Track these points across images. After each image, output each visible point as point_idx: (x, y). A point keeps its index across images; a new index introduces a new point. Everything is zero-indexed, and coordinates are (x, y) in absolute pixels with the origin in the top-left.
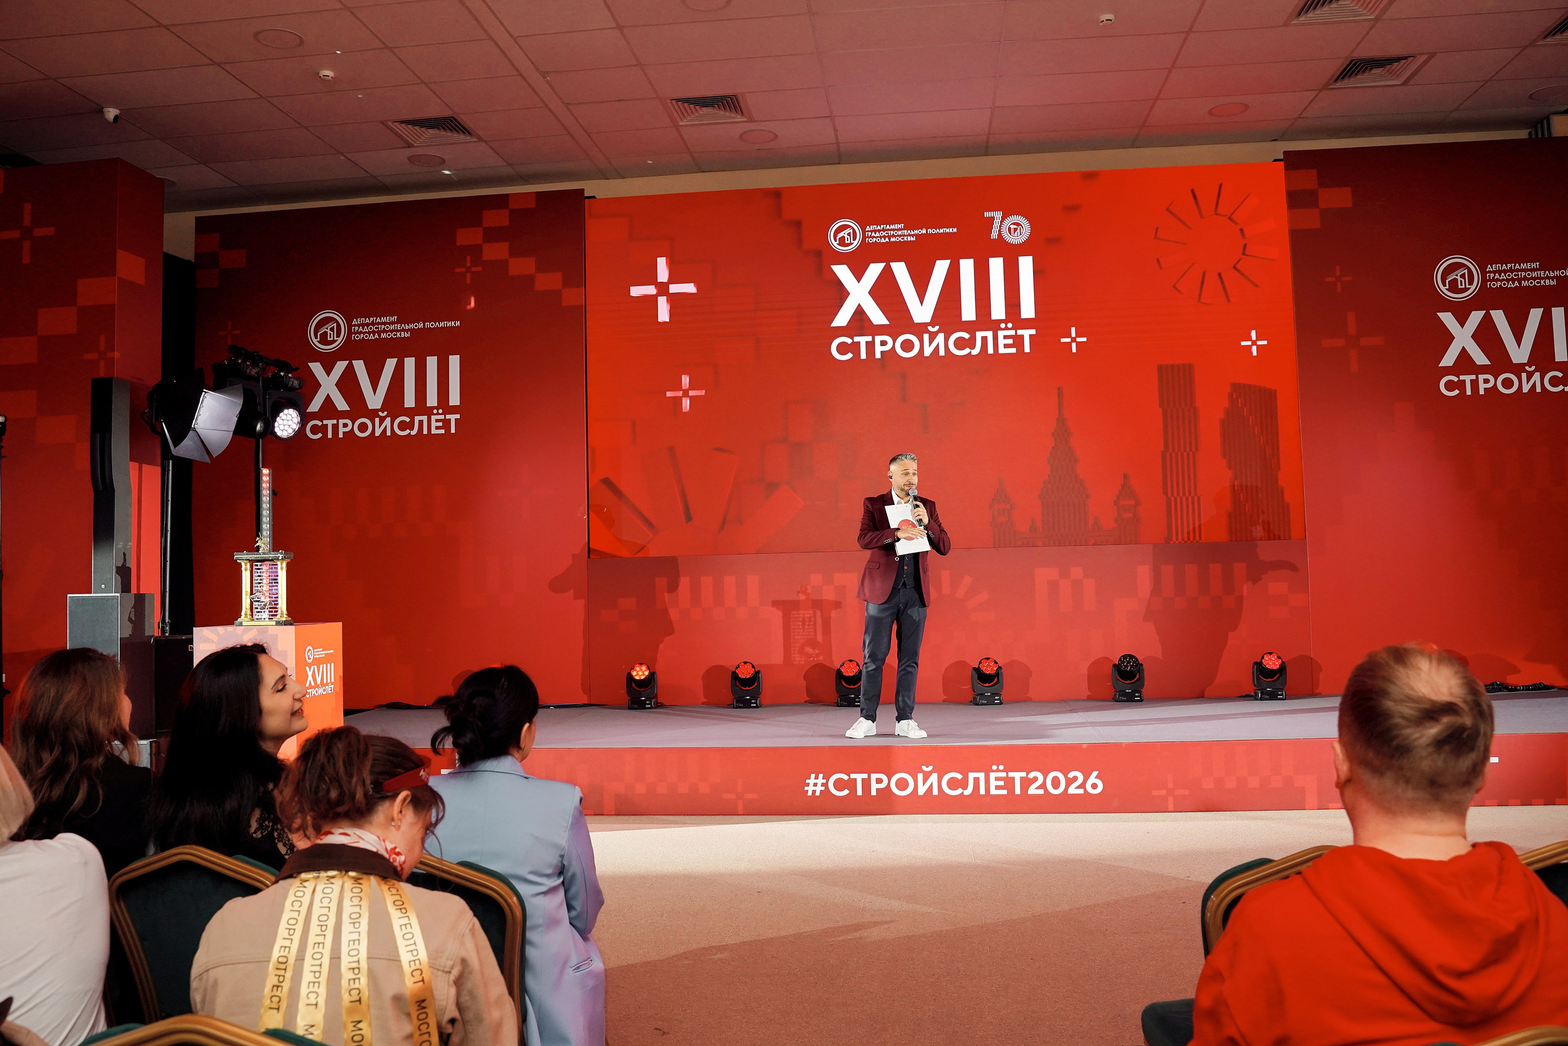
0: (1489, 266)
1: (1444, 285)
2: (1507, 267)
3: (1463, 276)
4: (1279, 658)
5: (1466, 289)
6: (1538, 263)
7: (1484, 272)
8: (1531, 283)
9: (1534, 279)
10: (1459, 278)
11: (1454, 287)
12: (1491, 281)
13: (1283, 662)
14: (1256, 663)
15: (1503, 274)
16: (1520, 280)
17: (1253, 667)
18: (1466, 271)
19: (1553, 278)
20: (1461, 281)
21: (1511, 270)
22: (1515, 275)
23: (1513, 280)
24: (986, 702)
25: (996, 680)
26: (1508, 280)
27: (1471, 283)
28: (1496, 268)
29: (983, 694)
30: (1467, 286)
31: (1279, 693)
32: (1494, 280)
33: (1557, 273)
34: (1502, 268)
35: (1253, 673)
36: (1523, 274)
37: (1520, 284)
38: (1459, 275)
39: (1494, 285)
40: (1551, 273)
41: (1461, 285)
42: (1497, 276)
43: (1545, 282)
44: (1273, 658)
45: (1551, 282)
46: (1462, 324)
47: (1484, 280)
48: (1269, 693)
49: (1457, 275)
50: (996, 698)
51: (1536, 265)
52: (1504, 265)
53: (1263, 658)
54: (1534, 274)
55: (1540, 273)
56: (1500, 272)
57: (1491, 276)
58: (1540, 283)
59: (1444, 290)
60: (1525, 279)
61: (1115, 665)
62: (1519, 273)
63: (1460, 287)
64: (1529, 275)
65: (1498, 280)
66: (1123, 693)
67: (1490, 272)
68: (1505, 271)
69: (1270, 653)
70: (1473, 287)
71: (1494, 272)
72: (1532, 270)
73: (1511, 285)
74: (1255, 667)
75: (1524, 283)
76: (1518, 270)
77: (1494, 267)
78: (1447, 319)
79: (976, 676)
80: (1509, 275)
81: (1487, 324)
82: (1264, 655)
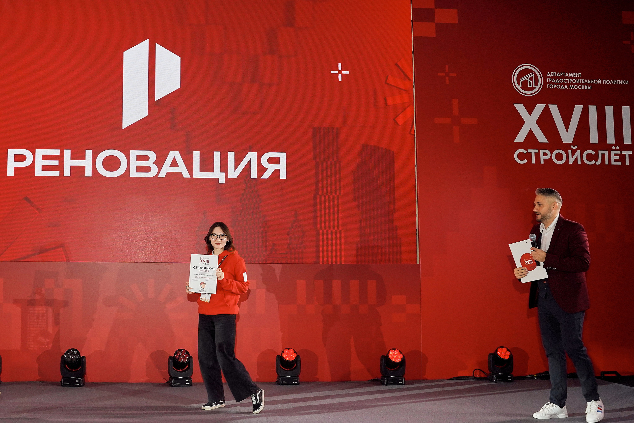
0: (549, 73)
1: (519, 84)
2: (560, 75)
3: (531, 79)
4: (401, 353)
5: (534, 88)
6: (580, 74)
7: (545, 78)
8: (576, 87)
9: (578, 84)
10: (529, 81)
11: (525, 86)
12: (550, 84)
13: (403, 356)
14: (383, 357)
15: (557, 79)
16: (568, 85)
17: (381, 360)
18: (533, 75)
19: (589, 85)
20: (530, 82)
21: (563, 77)
22: (565, 81)
23: (564, 84)
24: (179, 384)
25: (187, 367)
26: (561, 84)
27: (536, 84)
28: (553, 75)
29: (177, 378)
30: (534, 86)
31: (400, 379)
32: (551, 83)
33: (592, 81)
34: (557, 75)
35: (381, 364)
36: (571, 80)
37: (568, 87)
38: (528, 78)
39: (551, 86)
40: (589, 81)
41: (530, 85)
42: (554, 80)
43: (584, 87)
44: (397, 352)
45: (588, 87)
46: (530, 112)
47: (545, 83)
48: (393, 380)
49: (527, 78)
50: (187, 381)
51: (579, 74)
52: (558, 73)
53: (389, 353)
54: (578, 81)
55: (582, 81)
56: (555, 78)
57: (550, 80)
58: (581, 87)
59: (518, 87)
60: (572, 84)
61: (278, 356)
62: (568, 80)
63: (529, 86)
64: (574, 81)
65: (554, 83)
66: (284, 378)
67: (549, 77)
68: (559, 78)
69: (394, 349)
70: (538, 87)
71: (552, 78)
72: (577, 78)
73: (562, 87)
74: (383, 360)
75: (571, 87)
76: (567, 78)
77: (551, 74)
78: (520, 108)
79: (172, 364)
80: (561, 81)
81: (546, 113)
82: (389, 351)
